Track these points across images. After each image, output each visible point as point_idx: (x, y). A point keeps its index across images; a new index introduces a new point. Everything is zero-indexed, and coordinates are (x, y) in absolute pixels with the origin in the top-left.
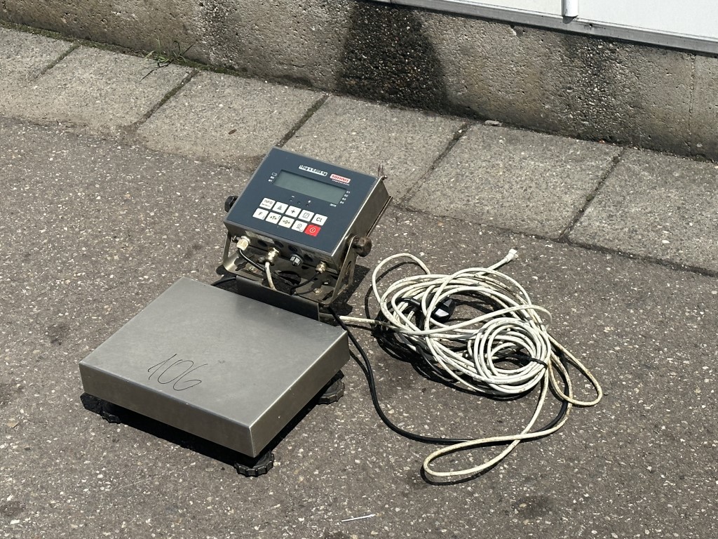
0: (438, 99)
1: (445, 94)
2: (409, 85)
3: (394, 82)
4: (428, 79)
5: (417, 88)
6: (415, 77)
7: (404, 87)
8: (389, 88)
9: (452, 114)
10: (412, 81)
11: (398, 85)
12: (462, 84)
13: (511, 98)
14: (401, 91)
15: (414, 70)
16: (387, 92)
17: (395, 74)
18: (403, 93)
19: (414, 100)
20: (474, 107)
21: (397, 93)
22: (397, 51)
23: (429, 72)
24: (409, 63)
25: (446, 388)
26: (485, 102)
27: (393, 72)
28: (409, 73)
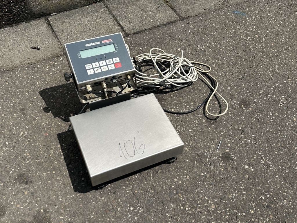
0: (29, 15)
1: (31, 12)
2: (15, 15)
3: (8, 16)
4: (22, 9)
5: (19, 14)
6: (17, 10)
7: (13, 16)
8: (6, 20)
9: (36, 18)
10: (16, 12)
11: (10, 17)
12: (37, 4)
13: (58, 2)
14: (12, 19)
15: (16, 7)
16: (6, 21)
17: (8, 13)
18: (13, 19)
19: (18, 20)
20: (45, 12)
21: (10, 20)
22: (6, 3)
23: (22, 5)
24: (12, 6)
25: (173, 93)
26: (48, 8)
27: (6, 12)
28: (13, 10)
